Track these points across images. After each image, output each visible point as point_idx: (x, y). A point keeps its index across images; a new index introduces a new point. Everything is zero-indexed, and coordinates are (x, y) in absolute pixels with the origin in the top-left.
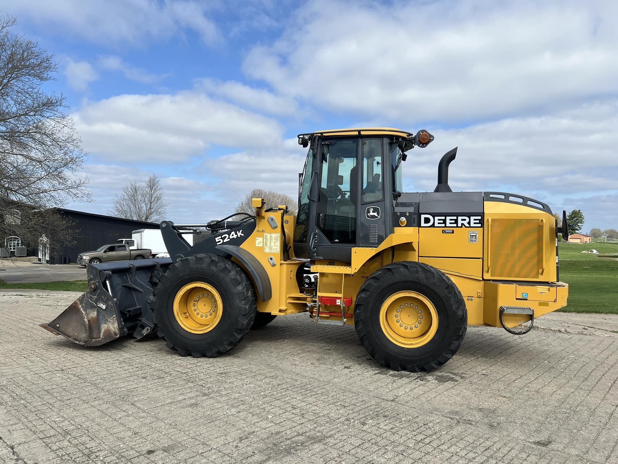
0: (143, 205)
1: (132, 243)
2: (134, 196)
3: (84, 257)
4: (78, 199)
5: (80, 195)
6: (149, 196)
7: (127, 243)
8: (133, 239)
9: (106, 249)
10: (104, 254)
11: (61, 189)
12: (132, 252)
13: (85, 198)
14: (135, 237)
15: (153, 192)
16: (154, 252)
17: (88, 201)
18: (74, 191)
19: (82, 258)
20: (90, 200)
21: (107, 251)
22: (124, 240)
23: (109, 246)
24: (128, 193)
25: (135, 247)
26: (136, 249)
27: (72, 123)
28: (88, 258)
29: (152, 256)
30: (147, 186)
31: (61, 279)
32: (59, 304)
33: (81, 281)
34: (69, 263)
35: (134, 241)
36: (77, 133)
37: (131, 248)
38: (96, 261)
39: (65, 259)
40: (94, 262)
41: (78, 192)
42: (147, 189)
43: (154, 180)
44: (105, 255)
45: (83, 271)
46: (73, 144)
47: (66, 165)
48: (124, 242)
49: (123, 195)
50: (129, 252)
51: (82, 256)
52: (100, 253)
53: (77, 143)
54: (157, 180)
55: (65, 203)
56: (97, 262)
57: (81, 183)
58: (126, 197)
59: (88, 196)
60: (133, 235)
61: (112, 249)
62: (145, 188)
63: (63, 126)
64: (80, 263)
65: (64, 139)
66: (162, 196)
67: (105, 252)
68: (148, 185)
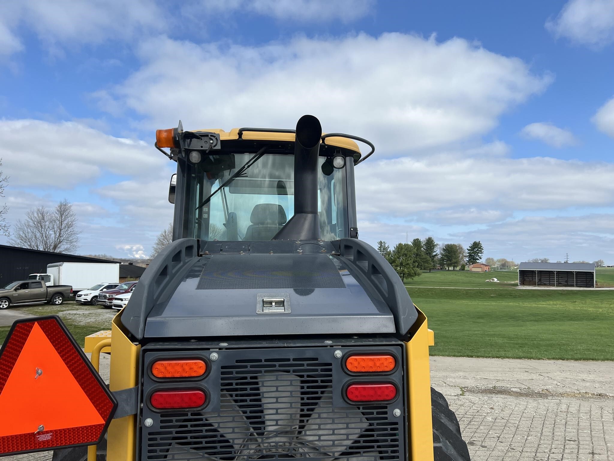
0: (51, 232)
1: (48, 278)
2: (40, 222)
6: (58, 223)
7: (42, 278)
8: (49, 274)
9: (18, 286)
10: (14, 292)
12: (49, 289)
14: (51, 271)
15: (63, 218)
16: (75, 288)
17: (6, 234)
21: (18, 289)
22: (38, 275)
23: (21, 282)
24: (33, 219)
25: (51, 283)
26: (53, 285)
29: (73, 293)
30: (56, 211)
35: (50, 276)
37: (48, 284)
38: (4, 301)
40: (2, 302)
42: (56, 215)
43: (65, 205)
44: (16, 294)
48: (38, 278)
49: (28, 221)
50: (46, 289)
52: (10, 291)
54: (69, 205)
58: (31, 224)
59: (5, 228)
60: (48, 269)
61: (24, 286)
62: (55, 214)
66: (73, 223)
67: (16, 290)
68: (58, 210)
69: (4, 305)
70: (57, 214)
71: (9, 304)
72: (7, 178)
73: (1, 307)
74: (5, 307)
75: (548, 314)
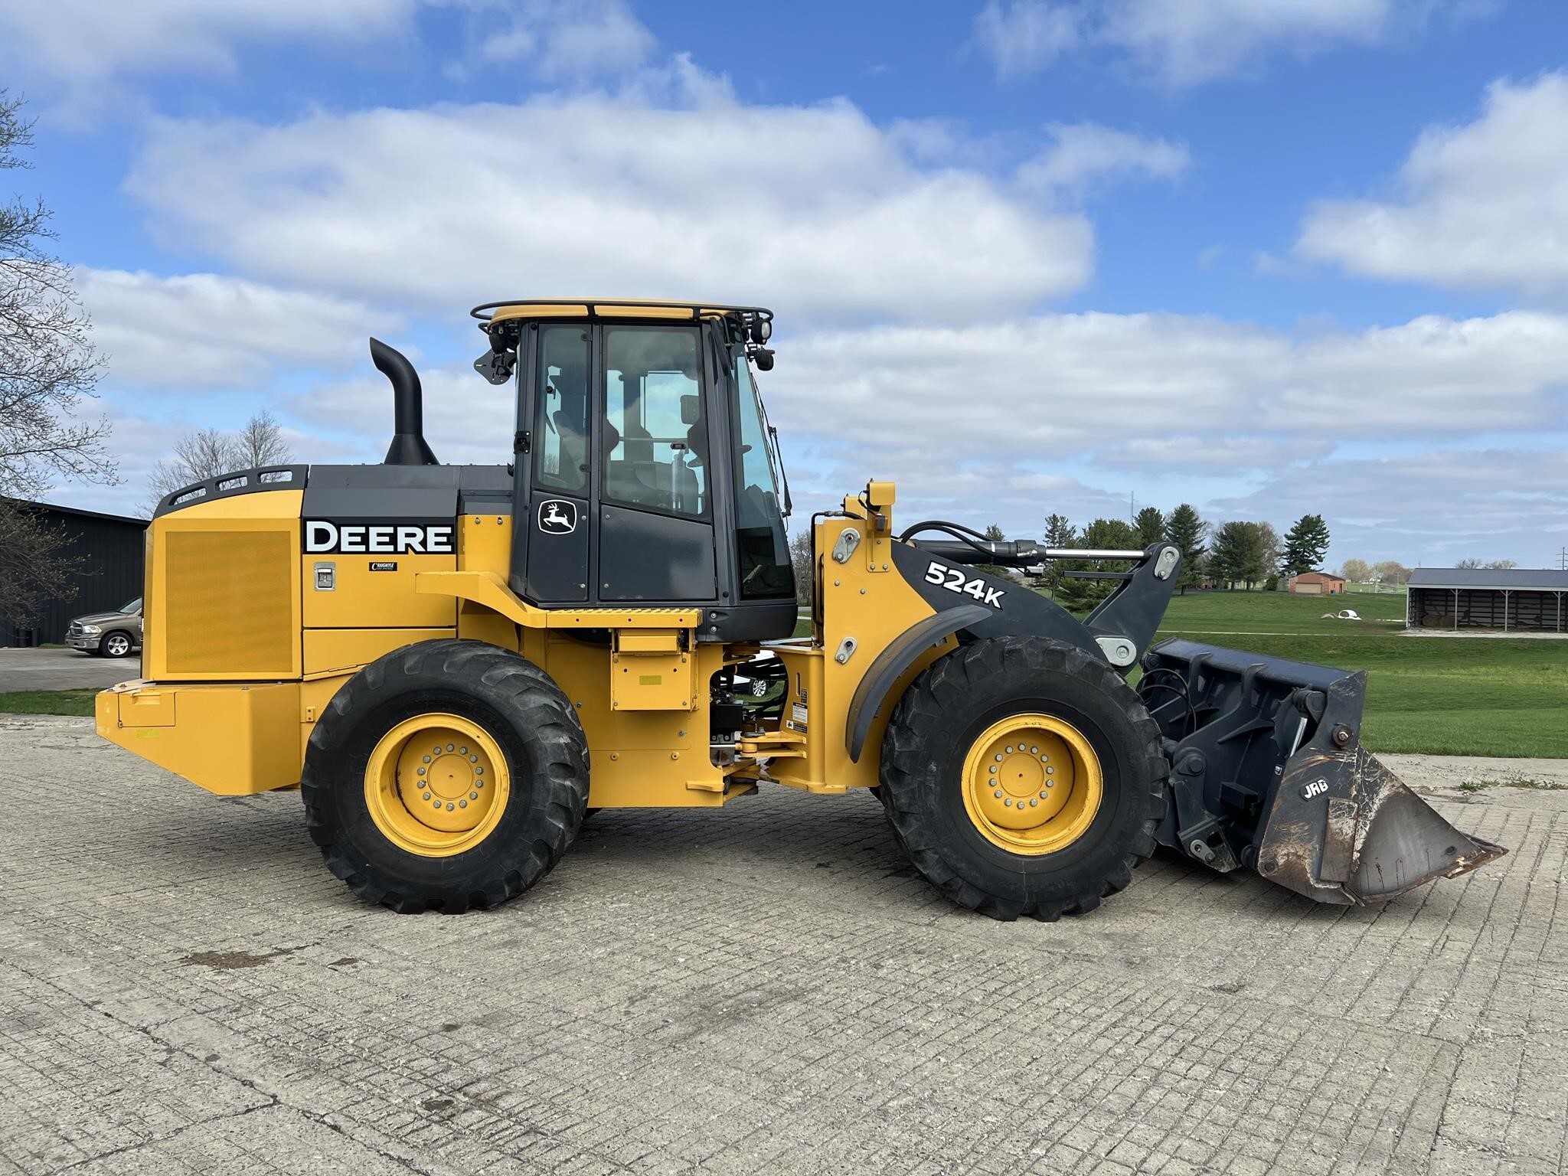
2: (206, 468)
3: (87, 629)
4: (83, 477)
5: (86, 467)
10: (140, 620)
11: (34, 451)
13: (100, 474)
15: (260, 457)
17: (108, 483)
18: (71, 456)
19: (81, 632)
20: (113, 481)
24: (192, 460)
27: (68, 278)
28: (97, 630)
30: (244, 441)
31: (32, 686)
32: (81, 742)
33: (86, 690)
34: (38, 645)
36: (81, 304)
38: (119, 638)
39: (29, 633)
40: (114, 641)
41: (81, 458)
42: (244, 449)
43: (264, 426)
45: (84, 664)
46: (67, 332)
47: (49, 387)
49: (180, 465)
51: (79, 626)
52: (130, 616)
53: (79, 330)
54: (273, 426)
55: (44, 486)
56: (122, 641)
57: (91, 433)
58: (187, 470)
59: (109, 469)
62: (241, 446)
63: (43, 285)
64: (76, 644)
65: (42, 318)
68: (247, 439)
69: (120, 649)
70: (245, 446)
71: (130, 647)
72: (106, 358)
73: (113, 651)
74: (122, 652)
75: (1450, 695)
